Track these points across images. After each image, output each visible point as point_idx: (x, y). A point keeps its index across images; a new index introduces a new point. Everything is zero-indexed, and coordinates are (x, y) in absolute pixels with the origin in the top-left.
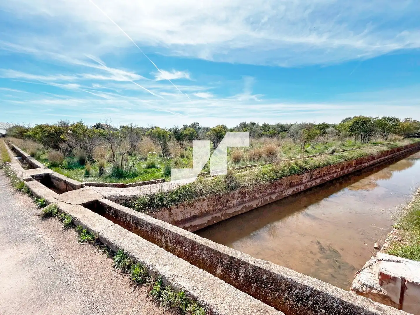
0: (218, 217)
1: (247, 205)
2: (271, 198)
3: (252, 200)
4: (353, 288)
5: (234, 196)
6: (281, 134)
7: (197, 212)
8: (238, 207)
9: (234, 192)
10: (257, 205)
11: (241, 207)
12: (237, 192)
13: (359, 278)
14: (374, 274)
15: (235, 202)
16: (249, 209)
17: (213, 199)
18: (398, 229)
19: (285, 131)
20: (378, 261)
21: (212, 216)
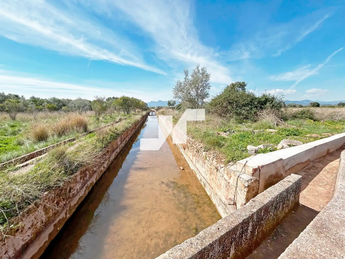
0: (62, 219)
1: (89, 183)
2: (104, 167)
3: (92, 176)
4: (247, 186)
5: (76, 180)
6: (63, 108)
7: (29, 236)
8: (81, 191)
9: (76, 174)
10: (96, 179)
11: (85, 188)
12: (78, 173)
13: (243, 179)
14: (245, 173)
15: (78, 186)
16: (91, 187)
17: (52, 197)
18: (207, 151)
19: (64, 105)
20: (245, 165)
21: (54, 223)
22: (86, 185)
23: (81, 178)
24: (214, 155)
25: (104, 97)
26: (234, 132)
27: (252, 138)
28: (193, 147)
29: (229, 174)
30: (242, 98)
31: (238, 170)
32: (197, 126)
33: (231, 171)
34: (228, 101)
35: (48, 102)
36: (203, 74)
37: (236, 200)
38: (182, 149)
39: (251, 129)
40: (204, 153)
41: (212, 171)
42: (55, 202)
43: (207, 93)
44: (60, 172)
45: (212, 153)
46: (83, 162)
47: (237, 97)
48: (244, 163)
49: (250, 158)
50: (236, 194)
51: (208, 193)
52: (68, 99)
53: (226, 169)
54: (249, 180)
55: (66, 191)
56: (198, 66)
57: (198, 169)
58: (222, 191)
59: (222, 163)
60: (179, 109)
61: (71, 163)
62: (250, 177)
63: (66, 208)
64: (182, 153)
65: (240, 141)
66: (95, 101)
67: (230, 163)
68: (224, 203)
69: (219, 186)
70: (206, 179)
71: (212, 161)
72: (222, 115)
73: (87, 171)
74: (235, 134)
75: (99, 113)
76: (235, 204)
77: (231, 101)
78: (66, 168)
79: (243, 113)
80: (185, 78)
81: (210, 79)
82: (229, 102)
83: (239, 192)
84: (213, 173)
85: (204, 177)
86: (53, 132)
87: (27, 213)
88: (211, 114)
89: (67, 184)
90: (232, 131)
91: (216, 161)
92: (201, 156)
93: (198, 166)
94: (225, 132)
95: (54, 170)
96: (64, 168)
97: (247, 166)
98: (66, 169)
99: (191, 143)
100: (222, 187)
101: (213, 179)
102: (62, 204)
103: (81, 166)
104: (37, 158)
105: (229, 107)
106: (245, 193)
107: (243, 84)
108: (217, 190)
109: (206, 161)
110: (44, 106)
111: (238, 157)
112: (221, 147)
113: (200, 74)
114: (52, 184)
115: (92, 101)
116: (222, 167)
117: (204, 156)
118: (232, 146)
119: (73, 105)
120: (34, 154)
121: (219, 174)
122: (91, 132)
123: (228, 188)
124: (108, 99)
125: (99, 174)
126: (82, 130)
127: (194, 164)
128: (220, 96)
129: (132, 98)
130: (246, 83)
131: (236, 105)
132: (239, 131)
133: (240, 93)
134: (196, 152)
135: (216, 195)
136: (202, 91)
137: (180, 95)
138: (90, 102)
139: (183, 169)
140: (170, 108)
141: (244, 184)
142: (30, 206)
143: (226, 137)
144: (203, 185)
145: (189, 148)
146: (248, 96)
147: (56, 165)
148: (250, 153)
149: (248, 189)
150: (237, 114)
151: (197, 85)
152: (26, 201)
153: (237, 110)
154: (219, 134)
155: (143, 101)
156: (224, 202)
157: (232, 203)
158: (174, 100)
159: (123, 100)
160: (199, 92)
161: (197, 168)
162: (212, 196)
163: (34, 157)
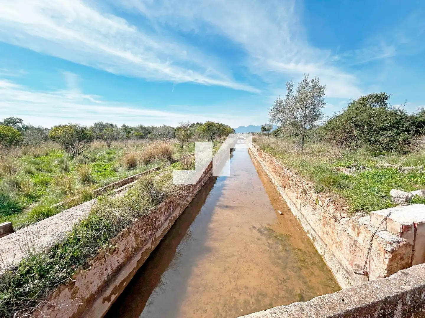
0: (148, 248)
1: (172, 216)
2: (187, 201)
3: (176, 209)
4: (389, 250)
5: (161, 211)
6: (149, 135)
7: (122, 258)
8: (165, 223)
9: (161, 205)
10: (179, 213)
11: (168, 221)
12: (163, 204)
13: (382, 239)
14: (386, 230)
15: (163, 218)
16: (174, 221)
17: (141, 225)
18: (319, 193)
19: (149, 133)
20: (386, 218)
21: (142, 251)
22: (170, 218)
23: (165, 210)
24: (330, 199)
25: (189, 123)
26: (364, 168)
27: (398, 179)
28: (297, 186)
29: (356, 228)
30: (379, 118)
31: (372, 223)
32: (304, 158)
33: (361, 224)
34: (354, 123)
35: (136, 130)
36: (313, 87)
37: (368, 268)
38: (281, 188)
39: (396, 165)
40: (314, 195)
41: (327, 220)
42: (144, 230)
43: (320, 112)
44: (148, 200)
45: (327, 195)
46: (168, 193)
47: (371, 117)
48: (385, 215)
49: (395, 208)
50: (368, 260)
51: (320, 251)
52: (152, 126)
53: (351, 221)
54: (394, 242)
55: (153, 222)
56: (307, 76)
57: (303, 216)
58: (343, 251)
59: (343, 211)
60: (278, 135)
61: (158, 192)
62: (396, 238)
63: (152, 238)
64: (281, 192)
65: (375, 182)
66: (178, 128)
67: (358, 213)
68: (345, 270)
69: (339, 244)
70: (317, 232)
71: (326, 207)
72: (342, 143)
73: (171, 203)
74: (366, 172)
75: (183, 141)
76: (366, 274)
77: (359, 123)
78: (153, 197)
79: (380, 140)
80: (288, 95)
81: (325, 93)
82: (356, 125)
83: (374, 258)
84: (328, 223)
85: (313, 228)
86: (141, 160)
87: (122, 237)
88: (324, 142)
89: (153, 214)
90: (361, 167)
91: (334, 207)
92: (309, 199)
93: (304, 212)
94: (349, 167)
95: (143, 198)
96: (151, 198)
97: (390, 220)
98: (153, 199)
99: (294, 180)
100: (344, 246)
101: (328, 232)
102: (149, 233)
103: (166, 197)
104: (129, 184)
105: (356, 132)
106: (387, 262)
107: (382, 97)
108: (334, 249)
109: (318, 206)
110: (132, 134)
111: (373, 205)
112: (342, 188)
113: (309, 88)
114: (141, 212)
115: (175, 128)
116: (345, 217)
117: (315, 200)
118: (362, 188)
119: (157, 132)
120: (126, 180)
121: (338, 227)
122: (175, 162)
123: (354, 248)
124: (192, 126)
125: (182, 208)
126: (166, 159)
127: (298, 209)
128: (341, 116)
129: (217, 124)
130: (387, 94)
131: (368, 129)
132: (374, 167)
133: (377, 111)
134: (302, 192)
135: (332, 256)
136: (312, 110)
137: (280, 117)
138: (174, 128)
139: (281, 214)
140: (264, 134)
141: (384, 246)
142: (124, 230)
143: (351, 175)
144: (312, 239)
145: (291, 187)
146: (392, 114)
147: (145, 193)
148: (396, 201)
149: (392, 255)
150: (370, 142)
151: (305, 103)
152: (121, 224)
153: (370, 135)
154: (338, 170)
155: (230, 127)
156: (347, 268)
157: (361, 272)
158: (271, 124)
159: (208, 126)
160: (307, 112)
161: (302, 214)
162: (326, 256)
163: (126, 184)
